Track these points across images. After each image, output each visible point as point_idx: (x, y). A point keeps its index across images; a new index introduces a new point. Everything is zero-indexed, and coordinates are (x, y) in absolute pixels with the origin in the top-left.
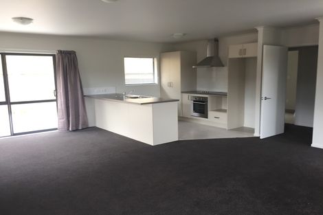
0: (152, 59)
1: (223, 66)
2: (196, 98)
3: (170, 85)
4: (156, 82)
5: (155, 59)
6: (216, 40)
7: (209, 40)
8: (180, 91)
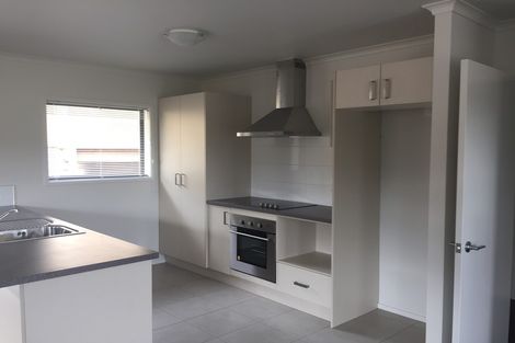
0: (138, 113)
1: (320, 135)
2: (243, 220)
3: (181, 180)
4: (148, 171)
5: (146, 114)
6: (299, 65)
7: (280, 65)
8: (203, 199)
